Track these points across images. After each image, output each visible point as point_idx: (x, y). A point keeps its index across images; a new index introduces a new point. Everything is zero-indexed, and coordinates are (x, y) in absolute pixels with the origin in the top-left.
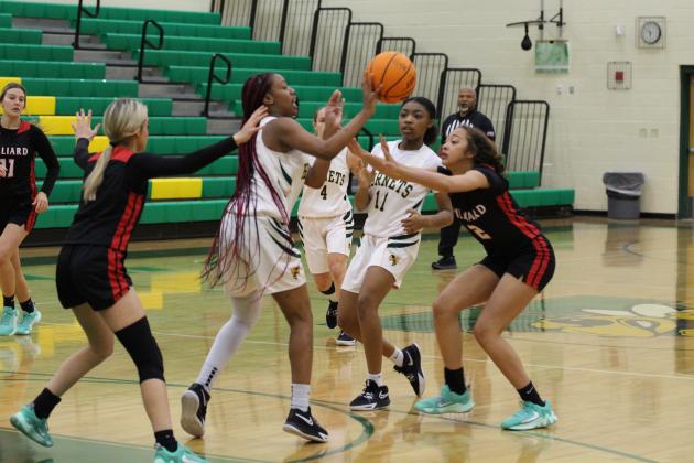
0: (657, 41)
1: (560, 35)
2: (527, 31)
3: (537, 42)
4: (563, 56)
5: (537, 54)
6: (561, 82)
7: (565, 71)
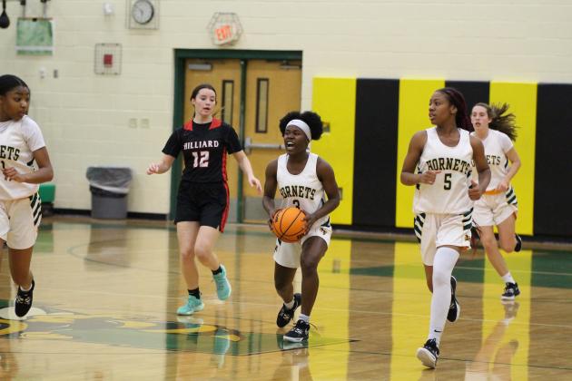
0: (148, 21)
1: (44, 12)
2: (4, 7)
3: (19, 19)
4: (47, 36)
5: (19, 33)
6: (45, 65)
7: (48, 53)
